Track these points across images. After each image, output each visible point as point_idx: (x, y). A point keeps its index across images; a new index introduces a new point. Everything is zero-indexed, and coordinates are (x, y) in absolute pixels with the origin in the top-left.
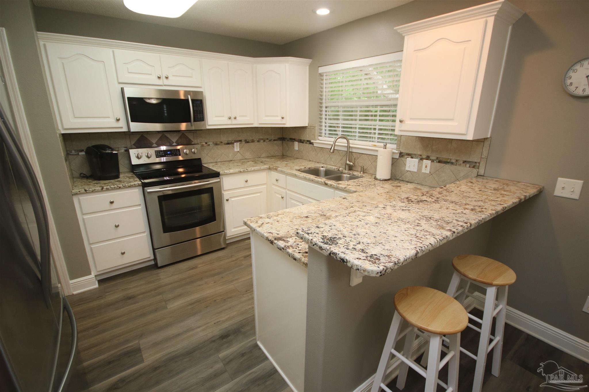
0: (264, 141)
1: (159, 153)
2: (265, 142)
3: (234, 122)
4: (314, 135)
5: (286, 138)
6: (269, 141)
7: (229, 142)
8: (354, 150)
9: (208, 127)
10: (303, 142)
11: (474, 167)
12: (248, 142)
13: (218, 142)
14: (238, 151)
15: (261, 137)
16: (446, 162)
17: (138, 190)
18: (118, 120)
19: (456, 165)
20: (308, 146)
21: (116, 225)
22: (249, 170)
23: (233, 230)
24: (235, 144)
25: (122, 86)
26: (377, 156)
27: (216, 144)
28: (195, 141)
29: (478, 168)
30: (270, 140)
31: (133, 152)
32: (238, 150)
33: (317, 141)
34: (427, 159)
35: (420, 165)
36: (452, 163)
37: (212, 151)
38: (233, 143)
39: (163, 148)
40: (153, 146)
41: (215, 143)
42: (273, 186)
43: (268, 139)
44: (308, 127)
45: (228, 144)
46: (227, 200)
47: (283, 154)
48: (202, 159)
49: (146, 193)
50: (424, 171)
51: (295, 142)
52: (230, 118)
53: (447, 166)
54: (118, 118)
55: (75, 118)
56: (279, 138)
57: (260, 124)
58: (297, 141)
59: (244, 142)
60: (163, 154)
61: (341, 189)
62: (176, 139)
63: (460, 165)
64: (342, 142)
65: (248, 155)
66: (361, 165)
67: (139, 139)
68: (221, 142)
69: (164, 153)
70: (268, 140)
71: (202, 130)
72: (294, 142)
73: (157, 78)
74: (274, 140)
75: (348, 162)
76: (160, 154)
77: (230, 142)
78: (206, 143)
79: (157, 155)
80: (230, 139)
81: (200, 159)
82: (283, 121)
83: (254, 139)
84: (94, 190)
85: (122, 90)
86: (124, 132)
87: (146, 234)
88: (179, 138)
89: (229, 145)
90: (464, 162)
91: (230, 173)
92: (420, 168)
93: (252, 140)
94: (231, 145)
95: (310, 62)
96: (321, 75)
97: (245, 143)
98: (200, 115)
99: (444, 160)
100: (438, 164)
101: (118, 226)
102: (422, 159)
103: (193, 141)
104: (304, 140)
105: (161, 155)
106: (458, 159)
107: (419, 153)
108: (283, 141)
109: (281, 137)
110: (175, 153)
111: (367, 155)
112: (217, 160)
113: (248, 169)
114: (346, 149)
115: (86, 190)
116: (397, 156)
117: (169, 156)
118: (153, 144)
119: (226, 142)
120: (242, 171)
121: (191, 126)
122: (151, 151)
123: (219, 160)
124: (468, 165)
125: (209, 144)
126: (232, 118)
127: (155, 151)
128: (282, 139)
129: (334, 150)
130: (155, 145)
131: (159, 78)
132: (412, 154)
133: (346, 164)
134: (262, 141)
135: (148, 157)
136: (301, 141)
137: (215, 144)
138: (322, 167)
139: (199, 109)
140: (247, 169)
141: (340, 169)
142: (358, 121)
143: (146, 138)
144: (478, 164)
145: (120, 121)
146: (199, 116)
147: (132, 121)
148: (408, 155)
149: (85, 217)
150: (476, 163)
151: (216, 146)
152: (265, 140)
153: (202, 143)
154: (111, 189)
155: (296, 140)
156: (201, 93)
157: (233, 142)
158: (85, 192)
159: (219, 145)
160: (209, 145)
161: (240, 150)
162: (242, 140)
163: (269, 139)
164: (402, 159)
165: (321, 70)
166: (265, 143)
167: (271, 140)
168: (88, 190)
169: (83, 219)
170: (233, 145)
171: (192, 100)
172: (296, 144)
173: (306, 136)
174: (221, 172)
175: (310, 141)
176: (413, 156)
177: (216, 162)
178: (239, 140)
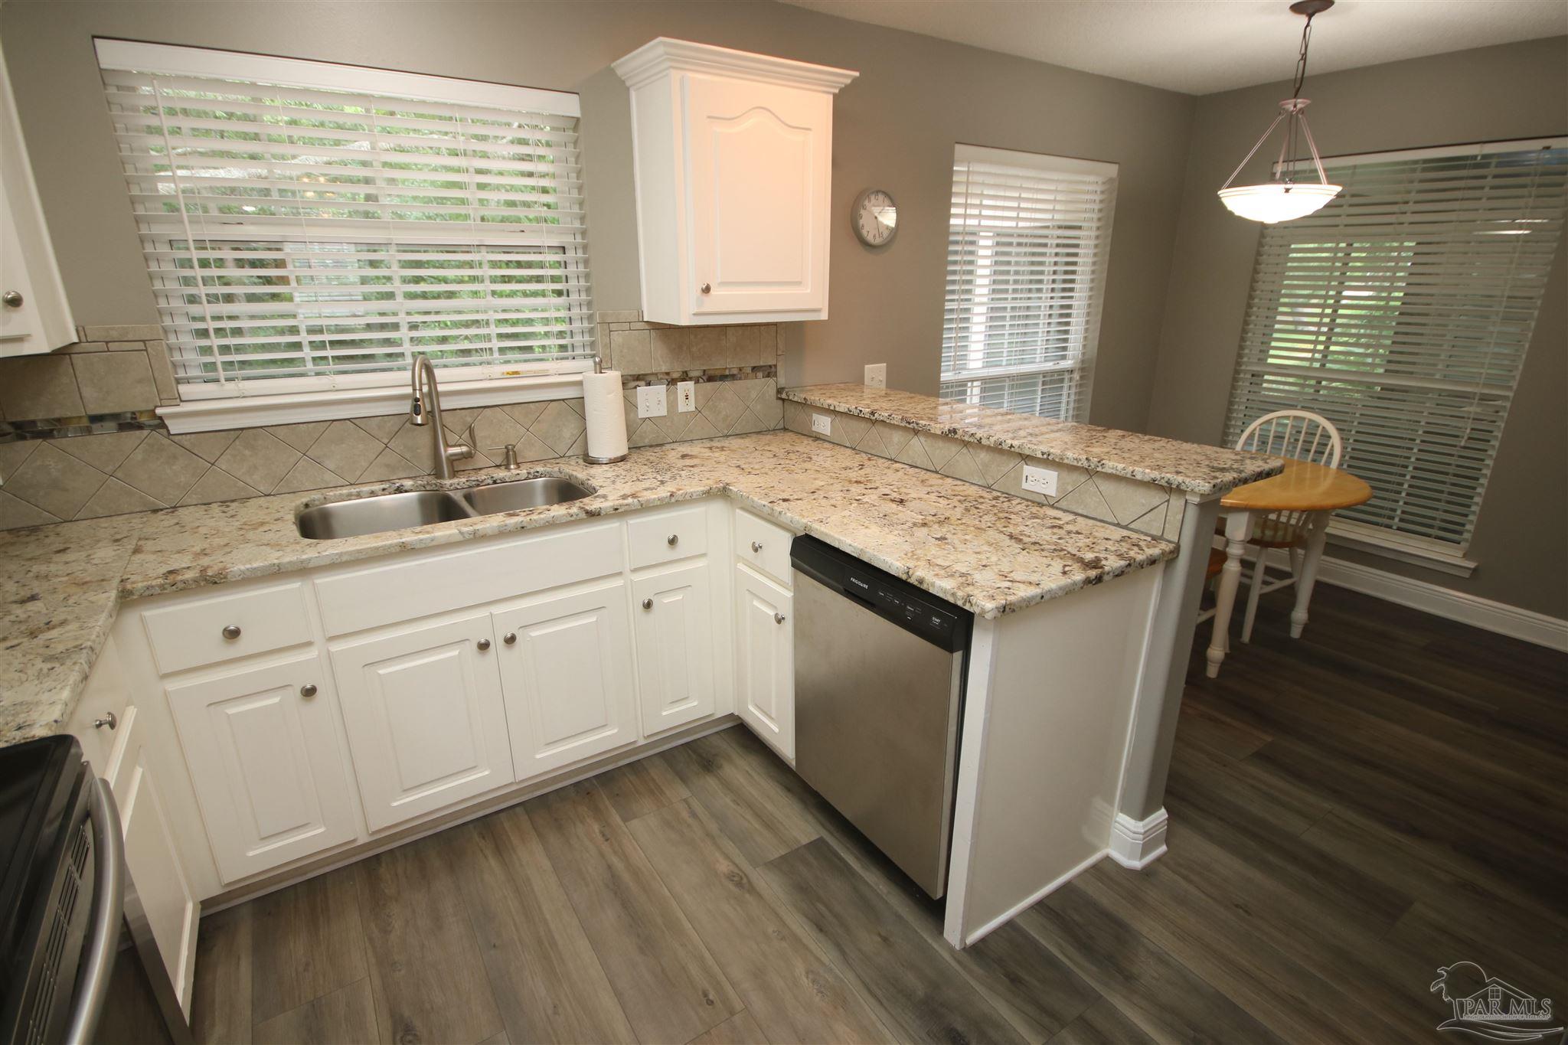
11: (768, 376)
16: (723, 378)
19: (741, 379)
29: (776, 377)
34: (684, 380)
35: (672, 398)
36: (734, 377)
44: (86, 347)
50: (682, 407)
53: (726, 385)
61: (659, 503)
63: (746, 378)
82: (17, 324)
90: (753, 369)
92: (672, 404)
99: (718, 373)
100: (709, 385)
102: (672, 382)
104: (62, 421)
106: (743, 366)
107: (664, 369)
111: (505, 408)
124: (760, 374)
132: (648, 375)
144: (773, 369)
148: (639, 378)
150: (770, 366)
164: (626, 393)
175: (129, 415)
176: (649, 378)
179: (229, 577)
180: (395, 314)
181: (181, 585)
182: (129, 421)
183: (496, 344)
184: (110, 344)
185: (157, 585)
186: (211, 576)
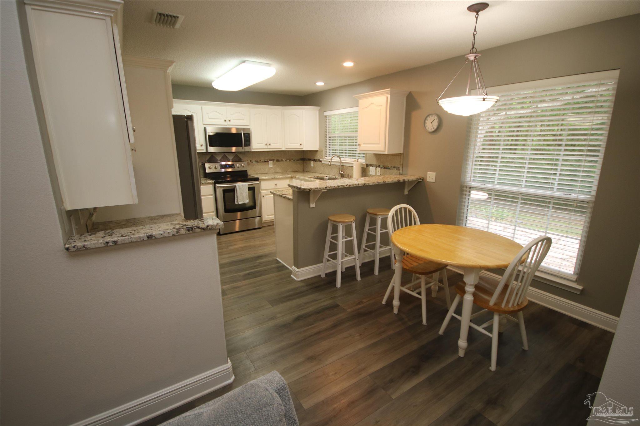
0: (290, 161)
3: (269, 147)
4: (322, 156)
5: (306, 159)
8: (344, 165)
9: (253, 150)
11: (398, 170)
12: (278, 161)
15: (288, 158)
17: (211, 186)
18: (202, 145)
19: (391, 169)
20: (319, 163)
22: (278, 178)
23: (267, 217)
24: (270, 162)
25: (205, 126)
26: (353, 167)
27: (257, 162)
28: (243, 159)
29: (400, 170)
31: (207, 165)
33: (324, 160)
34: (379, 167)
35: (376, 170)
36: (389, 168)
37: (254, 166)
38: (268, 162)
39: (223, 163)
44: (319, 151)
45: (265, 162)
46: (263, 196)
47: (304, 170)
48: (248, 171)
49: (216, 187)
50: (378, 174)
52: (266, 145)
53: (388, 170)
56: (301, 159)
57: (286, 148)
58: (312, 160)
59: (276, 161)
60: (225, 167)
62: (232, 158)
63: (393, 169)
64: (336, 159)
65: (278, 170)
66: (348, 173)
67: (211, 157)
68: (261, 161)
70: (293, 160)
71: (248, 152)
72: (310, 161)
73: (224, 121)
74: (297, 160)
75: (340, 172)
76: (222, 167)
78: (251, 161)
79: (220, 167)
80: (266, 159)
81: (246, 171)
82: (301, 147)
83: (283, 159)
85: (205, 128)
86: (204, 152)
87: (214, 213)
88: (234, 157)
89: (265, 163)
90: (394, 167)
91: (266, 179)
92: (376, 173)
94: (266, 163)
95: (319, 108)
96: (326, 117)
98: (248, 142)
99: (386, 167)
100: (384, 169)
102: (376, 167)
106: (392, 166)
107: (375, 164)
110: (231, 166)
111: (349, 166)
114: (339, 164)
116: (365, 166)
118: (218, 160)
119: (264, 160)
120: (273, 178)
121: (243, 149)
122: (217, 165)
123: (258, 173)
124: (396, 169)
126: (268, 144)
127: (219, 165)
128: (303, 160)
129: (331, 164)
130: (219, 161)
131: (225, 121)
132: (372, 165)
133: (340, 173)
135: (216, 168)
136: (315, 160)
138: (327, 177)
139: (248, 139)
140: (276, 177)
141: (337, 177)
142: (338, 146)
143: (214, 157)
144: (399, 168)
145: (203, 146)
147: (210, 146)
148: (371, 165)
150: (398, 167)
153: (248, 160)
156: (249, 129)
157: (268, 160)
159: (259, 162)
160: (252, 162)
161: (273, 166)
164: (368, 168)
165: (326, 114)
166: (290, 162)
167: (295, 160)
171: (244, 134)
172: (312, 162)
173: (317, 157)
174: (260, 178)
176: (373, 166)
177: (257, 174)
178: (273, 159)
180: (337, 148)
182: (320, 161)
183: (347, 154)
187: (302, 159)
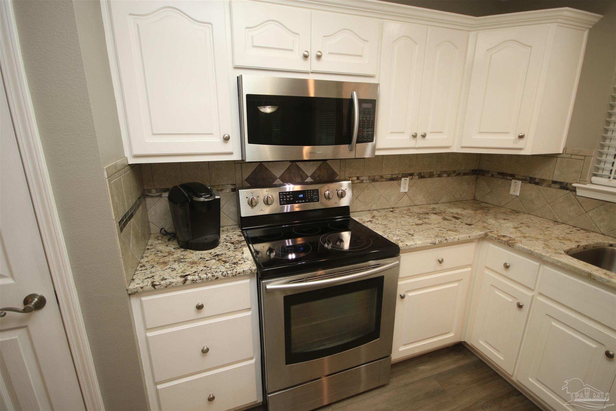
1: (284, 197)
2: (450, 177)
3: (420, 143)
4: (580, 173)
5: (488, 172)
6: (456, 176)
7: (393, 177)
9: (376, 154)
10: (537, 184)
12: (423, 177)
13: (377, 177)
14: (405, 193)
15: (445, 169)
17: (248, 281)
18: (227, 139)
20: (554, 191)
21: (204, 349)
22: (449, 241)
24: (403, 179)
25: (239, 73)
27: (374, 180)
28: (341, 175)
30: (458, 174)
31: (244, 194)
32: (406, 190)
33: (588, 186)
37: (366, 191)
38: (400, 179)
39: (290, 188)
40: (276, 182)
41: (371, 178)
42: (487, 272)
43: (454, 172)
44: (563, 156)
45: (392, 179)
46: (402, 297)
47: (475, 197)
51: (513, 181)
52: (415, 136)
54: (227, 135)
55: (154, 134)
56: (472, 171)
58: (519, 179)
59: (417, 177)
60: (291, 199)
62: (313, 171)
65: (420, 199)
67: (255, 170)
68: (382, 177)
69: (293, 197)
70: (455, 174)
71: (364, 158)
72: (511, 180)
73: (302, 58)
74: (465, 174)
76: (286, 198)
77: (396, 176)
78: (358, 178)
79: (281, 200)
80: (396, 172)
81: (348, 207)
83: (433, 172)
84: (169, 285)
85: (239, 80)
86: (234, 162)
87: (253, 361)
88: (317, 169)
89: (392, 182)
91: (415, 246)
93: (430, 173)
94: (395, 182)
97: (419, 178)
101: (208, 350)
103: (339, 174)
104: (544, 180)
105: (288, 199)
108: (479, 176)
109: (476, 169)
110: (310, 196)
112: (371, 206)
113: (448, 238)
115: (155, 285)
117: (300, 201)
118: (275, 179)
119: (389, 176)
120: (437, 242)
121: (351, 150)
122: (273, 194)
123: (374, 207)
125: (363, 180)
126: (419, 136)
127: (279, 193)
128: (478, 172)
130: (278, 181)
131: (305, 57)
134: (446, 175)
135: (268, 204)
136: (532, 181)
137: (372, 180)
138: (611, 245)
139: (368, 119)
140: (446, 239)
143: (267, 169)
145: (230, 141)
146: (367, 131)
147: (249, 142)
149: (149, 334)
151: (373, 183)
152: (450, 174)
153: (352, 177)
154: (200, 281)
155: (516, 177)
156: (376, 87)
157: (399, 176)
158: (153, 288)
159: (377, 181)
161: (408, 190)
162: (415, 174)
163: (456, 171)
167: (460, 174)
168: (157, 285)
169: (147, 338)
170: (399, 181)
171: (360, 101)
172: (517, 184)
173: (553, 173)
174: (401, 245)
175: (565, 184)
177: (369, 210)
178: (411, 172)
179: (515, 246)
181: (500, 241)
182: (565, 186)
184: (572, 156)
185: (494, 237)
186: (510, 243)
187: (476, 170)
